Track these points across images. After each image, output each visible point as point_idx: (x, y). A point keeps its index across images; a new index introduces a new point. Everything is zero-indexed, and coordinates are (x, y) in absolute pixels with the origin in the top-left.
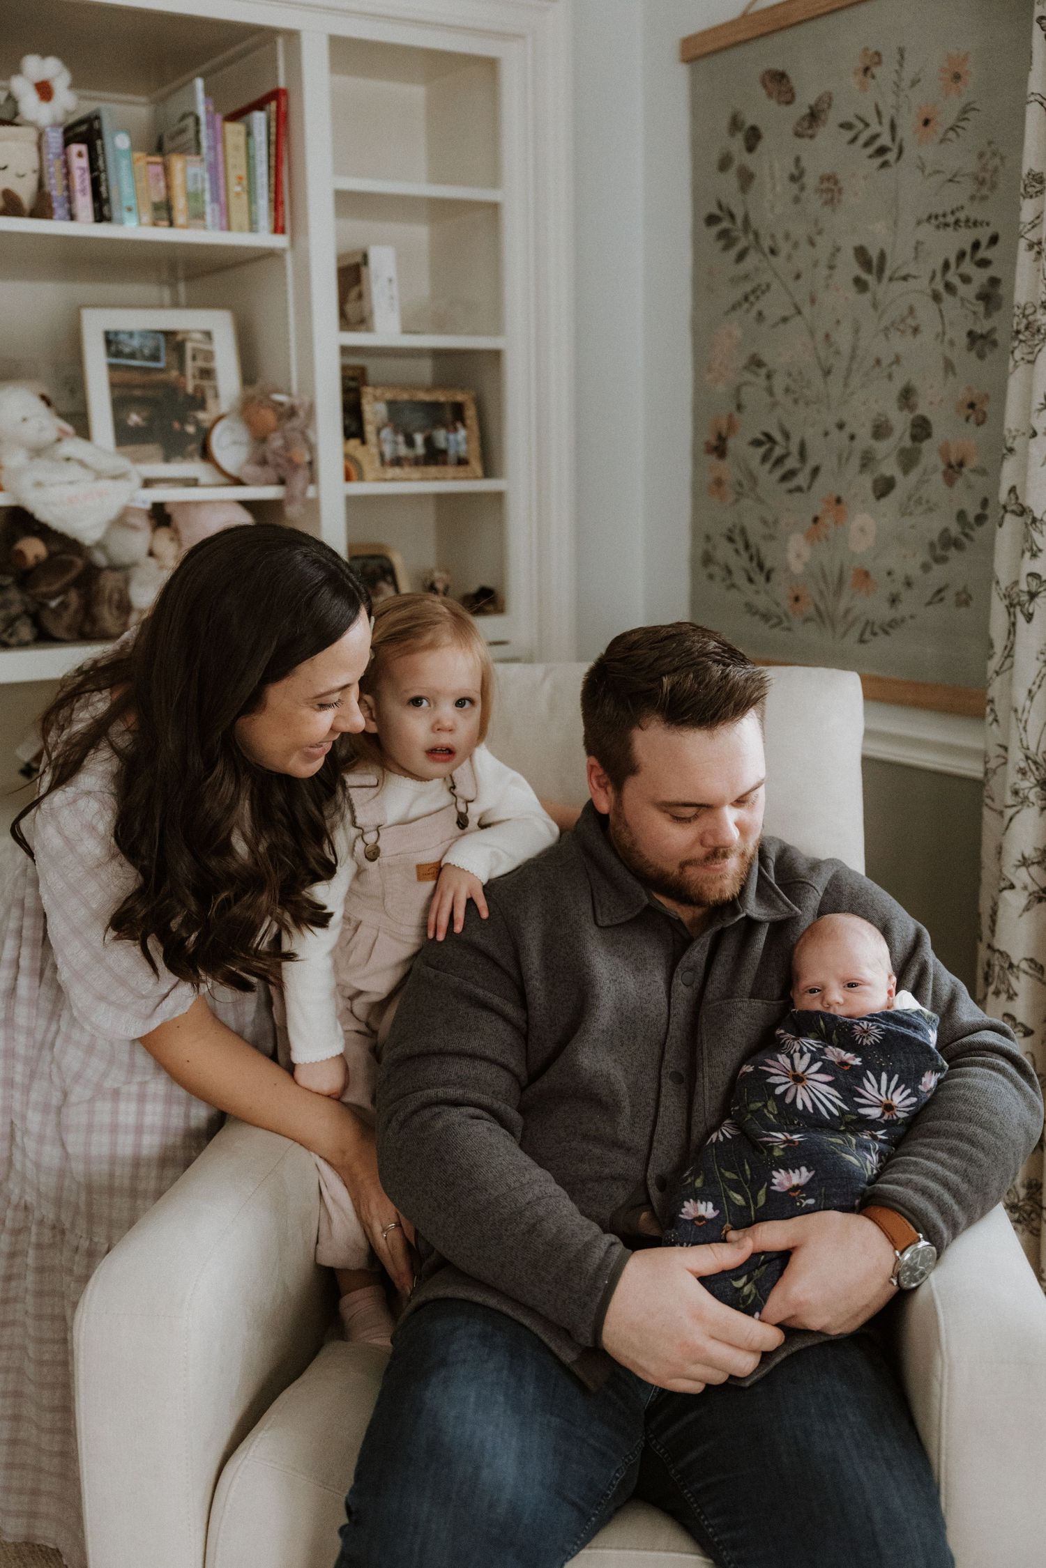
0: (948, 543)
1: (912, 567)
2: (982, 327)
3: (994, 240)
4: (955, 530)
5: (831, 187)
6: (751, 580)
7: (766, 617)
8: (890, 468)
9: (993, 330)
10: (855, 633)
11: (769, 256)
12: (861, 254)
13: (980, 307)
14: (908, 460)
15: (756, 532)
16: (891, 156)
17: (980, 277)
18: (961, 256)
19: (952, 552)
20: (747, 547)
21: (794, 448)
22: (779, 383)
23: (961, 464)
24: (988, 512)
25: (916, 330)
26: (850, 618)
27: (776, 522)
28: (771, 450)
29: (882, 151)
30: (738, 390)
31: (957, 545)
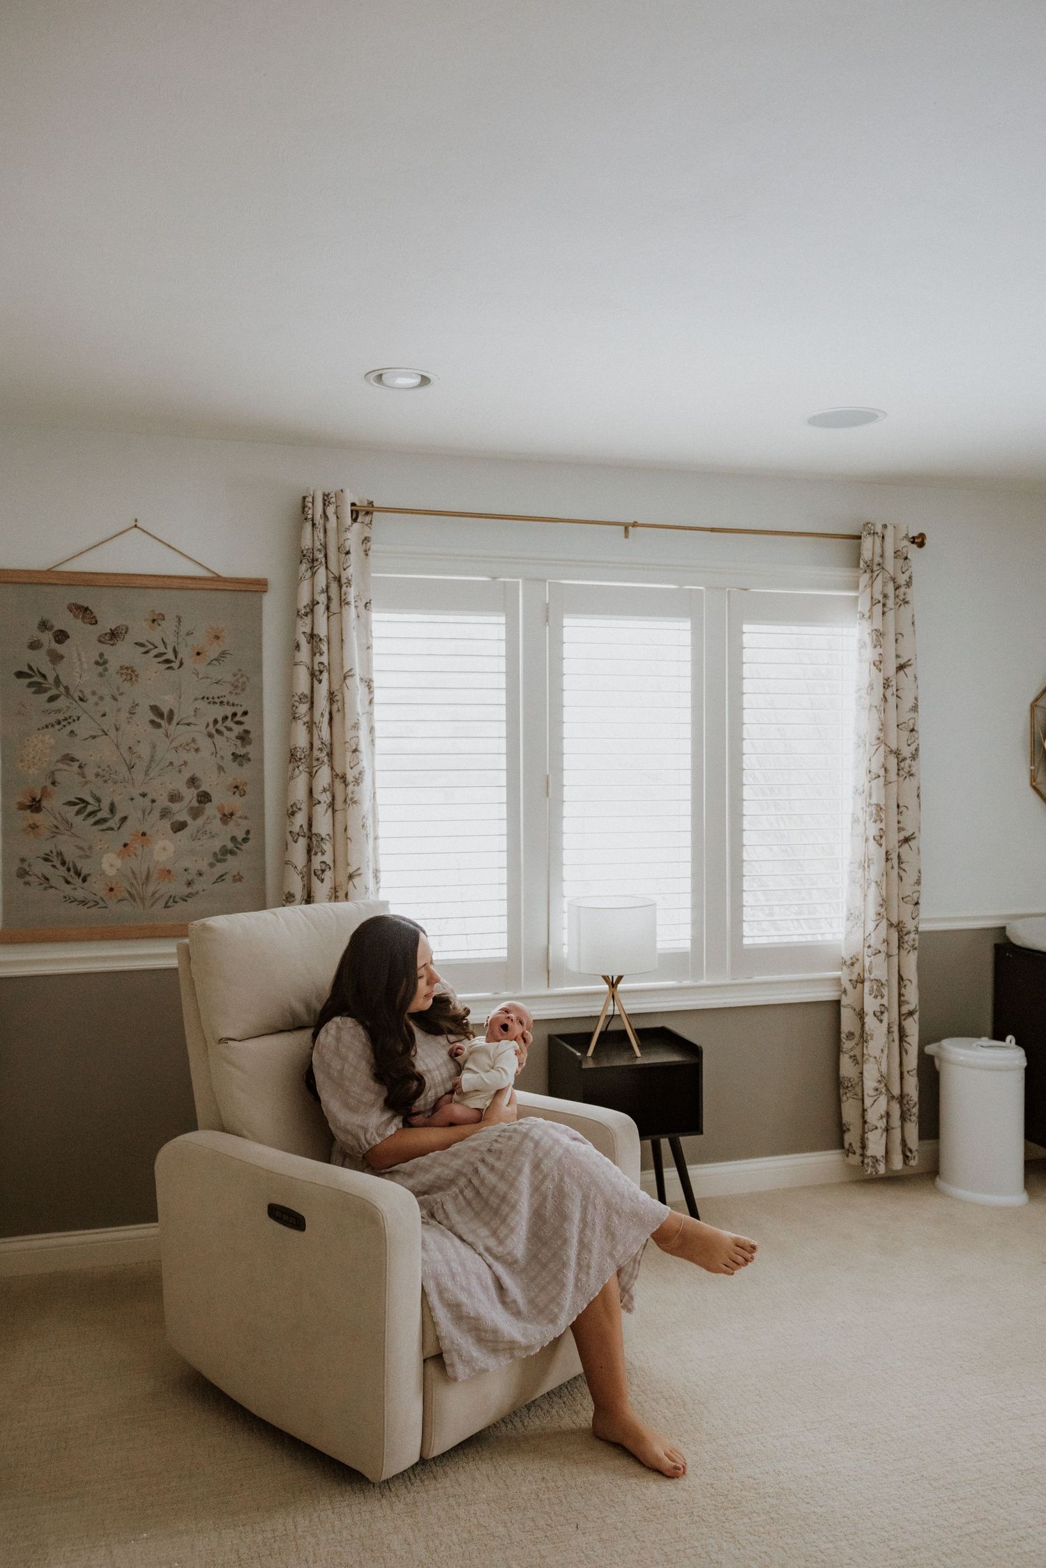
0: (225, 853)
1: (203, 865)
2: (241, 751)
3: (245, 713)
4: (230, 845)
5: (129, 673)
6: (68, 882)
7: (83, 902)
8: (184, 816)
9: (248, 753)
10: (162, 903)
11: (80, 703)
12: (155, 709)
13: (239, 742)
14: (195, 813)
15: (70, 853)
16: (175, 665)
17: (237, 729)
18: (225, 718)
19: (229, 857)
20: (63, 863)
21: (105, 805)
22: (90, 772)
23: (232, 814)
24: (250, 836)
25: (197, 750)
26: (157, 896)
27: (90, 848)
28: (85, 807)
29: (167, 661)
30: (53, 773)
31: (232, 853)
